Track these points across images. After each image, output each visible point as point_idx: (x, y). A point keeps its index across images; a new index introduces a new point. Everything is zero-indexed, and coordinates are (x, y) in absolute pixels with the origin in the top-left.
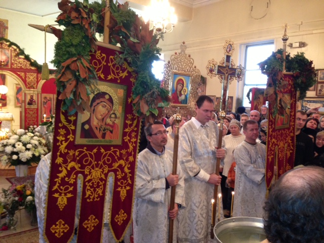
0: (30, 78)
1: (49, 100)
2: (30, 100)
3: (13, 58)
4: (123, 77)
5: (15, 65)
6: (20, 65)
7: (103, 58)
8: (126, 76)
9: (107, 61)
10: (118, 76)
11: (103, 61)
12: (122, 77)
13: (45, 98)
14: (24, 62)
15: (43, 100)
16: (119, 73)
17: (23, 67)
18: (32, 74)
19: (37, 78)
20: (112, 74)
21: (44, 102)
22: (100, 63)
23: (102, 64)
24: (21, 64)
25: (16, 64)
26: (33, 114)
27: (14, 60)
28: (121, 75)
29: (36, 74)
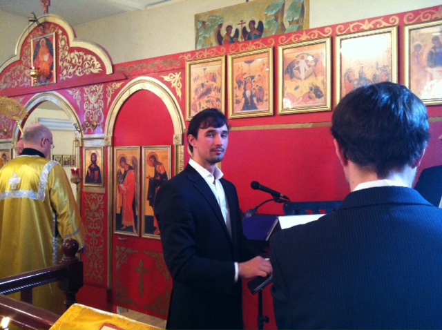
0: (90, 102)
1: (130, 168)
2: (90, 167)
3: (61, 54)
5: (65, 72)
6: (71, 70)
13: (123, 159)
14: (79, 57)
15: (117, 167)
17: (77, 73)
18: (93, 88)
19: (105, 99)
21: (119, 173)
24: (74, 66)
25: (66, 68)
26: (97, 211)
27: (62, 60)
29: (102, 87)
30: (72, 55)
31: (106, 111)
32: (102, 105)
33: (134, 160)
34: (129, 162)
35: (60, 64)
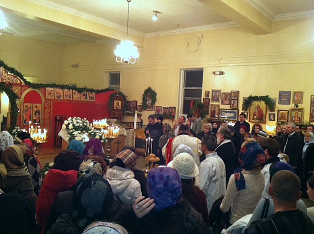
3: (3, 75)
13: (27, 106)
18: (17, 87)
21: (25, 110)
24: (9, 80)
25: (6, 79)
29: (20, 87)
30: (9, 76)
31: (21, 94)
32: (20, 92)
33: (30, 107)
34: (29, 107)
35: (3, 77)
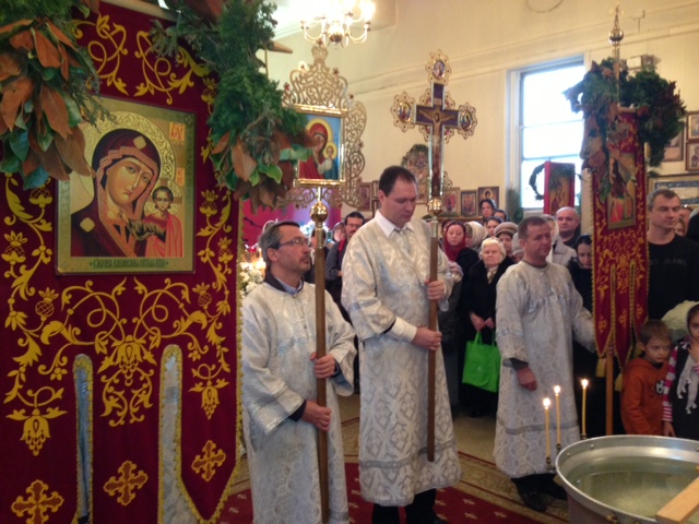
4: (182, 91)
7: (118, 37)
8: (188, 87)
9: (131, 45)
10: (167, 86)
11: (118, 44)
12: (177, 89)
16: (168, 77)
20: (148, 81)
22: (111, 50)
23: (116, 53)
28: (174, 84)
